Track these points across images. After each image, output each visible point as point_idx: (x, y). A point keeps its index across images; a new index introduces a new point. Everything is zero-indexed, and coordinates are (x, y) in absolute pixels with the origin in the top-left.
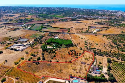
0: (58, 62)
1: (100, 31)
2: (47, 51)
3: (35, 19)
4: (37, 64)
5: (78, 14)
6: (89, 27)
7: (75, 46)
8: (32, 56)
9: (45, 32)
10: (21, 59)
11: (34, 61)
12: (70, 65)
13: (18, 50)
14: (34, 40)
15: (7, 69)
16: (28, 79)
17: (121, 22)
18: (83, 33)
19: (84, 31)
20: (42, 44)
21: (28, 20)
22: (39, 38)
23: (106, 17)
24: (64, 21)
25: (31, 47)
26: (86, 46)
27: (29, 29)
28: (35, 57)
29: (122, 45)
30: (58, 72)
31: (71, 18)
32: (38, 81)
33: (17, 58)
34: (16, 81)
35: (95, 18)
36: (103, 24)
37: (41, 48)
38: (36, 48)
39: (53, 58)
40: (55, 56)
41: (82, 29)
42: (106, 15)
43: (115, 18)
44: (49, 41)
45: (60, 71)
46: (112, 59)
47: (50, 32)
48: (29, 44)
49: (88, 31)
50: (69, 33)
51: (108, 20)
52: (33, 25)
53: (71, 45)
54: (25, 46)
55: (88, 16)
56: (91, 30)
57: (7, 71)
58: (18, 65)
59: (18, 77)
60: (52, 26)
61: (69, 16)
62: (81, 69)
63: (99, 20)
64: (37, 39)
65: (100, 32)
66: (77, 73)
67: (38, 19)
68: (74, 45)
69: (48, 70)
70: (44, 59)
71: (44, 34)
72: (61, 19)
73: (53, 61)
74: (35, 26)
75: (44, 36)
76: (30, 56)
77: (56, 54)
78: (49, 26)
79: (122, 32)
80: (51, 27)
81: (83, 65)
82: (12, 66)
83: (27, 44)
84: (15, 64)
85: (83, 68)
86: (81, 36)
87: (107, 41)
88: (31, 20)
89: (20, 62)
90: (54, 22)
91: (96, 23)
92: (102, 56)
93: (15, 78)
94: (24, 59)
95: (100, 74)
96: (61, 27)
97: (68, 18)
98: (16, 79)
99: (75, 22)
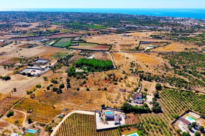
0: (88, 90)
1: (155, 48)
2: (75, 77)
3: (62, 30)
4: (59, 94)
5: (127, 23)
6: (140, 42)
7: (116, 69)
8: (52, 83)
9: (75, 49)
10: (37, 87)
11: (55, 90)
12: (104, 93)
13: (33, 76)
14: (58, 61)
15: (16, 101)
16: (44, 112)
17: (189, 35)
18: (130, 51)
19: (133, 47)
20: (69, 66)
21: (51, 33)
22: (64, 59)
23: (167, 27)
24: (105, 33)
25: (52, 71)
26: (131, 68)
27: (52, 45)
28: (57, 85)
29: (181, 67)
30: (87, 103)
31: (116, 29)
32: (58, 114)
33: (31, 86)
34: (27, 115)
35: (151, 30)
36: (161, 38)
37: (67, 72)
38: (59, 72)
39: (82, 85)
40: (85, 83)
41: (130, 45)
42: (168, 24)
43: (181, 29)
44: (78, 62)
45: (90, 102)
46: (162, 85)
47: (83, 50)
48: (50, 67)
49: (137, 49)
50: (110, 50)
51: (169, 32)
52: (57, 40)
53: (111, 67)
54: (43, 69)
55: (143, 27)
56: (142, 46)
57: (16, 103)
58: (32, 95)
59: (31, 111)
60: (86, 40)
61: (114, 27)
62: (118, 97)
63: (157, 32)
64: (62, 59)
65: (155, 50)
66: (113, 102)
67: (66, 30)
68: (115, 67)
69: (73, 101)
70: (69, 87)
71: (74, 53)
72: (101, 31)
73: (81, 89)
74: (61, 41)
75: (73, 56)
76: (50, 83)
77: (87, 79)
78: (82, 40)
79: (186, 49)
80: (85, 42)
81: (122, 93)
82: (23, 96)
83: (47, 67)
85: (122, 97)
86: (126, 55)
87: (163, 61)
88: (56, 32)
89: (35, 91)
90: (89, 35)
91: (151, 36)
92: (150, 81)
93: (26, 111)
94: (41, 87)
95: (142, 103)
96: (100, 42)
97: (112, 28)
98: (28, 112)
99: (121, 34)
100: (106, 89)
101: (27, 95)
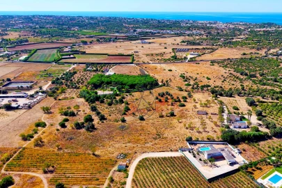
0: (142, 119)
1: (200, 56)
2: (102, 102)
3: (32, 39)
4: (91, 131)
5: (137, 28)
6: (173, 49)
7: (164, 85)
8: (64, 117)
9: (74, 64)
10: (38, 125)
11: (79, 126)
12: (174, 121)
13: (17, 108)
14: (53, 83)
15: (6, 155)
16: (81, 166)
17: (233, 39)
18: (166, 61)
19: (168, 57)
20: (78, 88)
21: (13, 43)
22: (62, 78)
23: (198, 31)
24: (110, 41)
25: (52, 99)
26: (186, 83)
27: (26, 60)
28: (77, 117)
29: (258, 75)
30: (155, 139)
31: (122, 35)
32: (113, 165)
33: (23, 126)
34: (47, 178)
35: (178, 35)
36: (199, 44)
37: (81, 96)
38: (65, 98)
39: (125, 114)
40: (128, 109)
41: (162, 54)
43: (218, 33)
45: (159, 136)
47: (88, 64)
48: (43, 92)
49: (175, 58)
50: (135, 62)
51: (205, 37)
52: (32, 53)
53: (154, 84)
54: (32, 96)
55: (162, 31)
56: (179, 55)
57: (8, 159)
58: (36, 140)
59: (51, 168)
60: (84, 50)
61: (118, 32)
63: (187, 37)
64: (58, 79)
65: (203, 57)
67: (39, 39)
68: (160, 84)
69: (127, 139)
70: (102, 118)
71: (74, 69)
72: (101, 38)
73: (128, 118)
74: (39, 53)
75: (75, 73)
76: (61, 118)
77: (127, 104)
78: (76, 51)
79: (244, 54)
80: (84, 53)
82: (17, 146)
83: (37, 92)
84: (25, 139)
86: (164, 66)
87: (225, 71)
88: (20, 42)
89: (36, 133)
90: (85, 43)
91: (183, 42)
92: (231, 96)
93: (41, 171)
94: (46, 125)
96: (109, 52)
97: (117, 34)
98: (45, 172)
99: (137, 41)
100: (172, 115)
101: (23, 142)
